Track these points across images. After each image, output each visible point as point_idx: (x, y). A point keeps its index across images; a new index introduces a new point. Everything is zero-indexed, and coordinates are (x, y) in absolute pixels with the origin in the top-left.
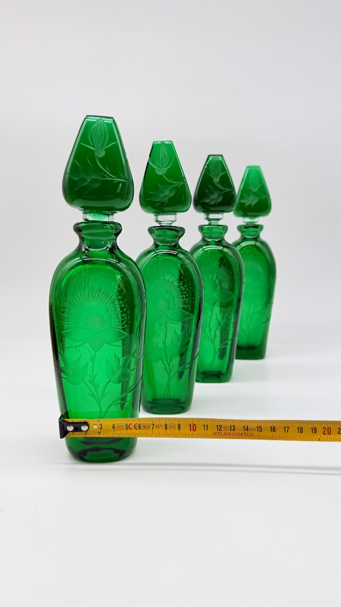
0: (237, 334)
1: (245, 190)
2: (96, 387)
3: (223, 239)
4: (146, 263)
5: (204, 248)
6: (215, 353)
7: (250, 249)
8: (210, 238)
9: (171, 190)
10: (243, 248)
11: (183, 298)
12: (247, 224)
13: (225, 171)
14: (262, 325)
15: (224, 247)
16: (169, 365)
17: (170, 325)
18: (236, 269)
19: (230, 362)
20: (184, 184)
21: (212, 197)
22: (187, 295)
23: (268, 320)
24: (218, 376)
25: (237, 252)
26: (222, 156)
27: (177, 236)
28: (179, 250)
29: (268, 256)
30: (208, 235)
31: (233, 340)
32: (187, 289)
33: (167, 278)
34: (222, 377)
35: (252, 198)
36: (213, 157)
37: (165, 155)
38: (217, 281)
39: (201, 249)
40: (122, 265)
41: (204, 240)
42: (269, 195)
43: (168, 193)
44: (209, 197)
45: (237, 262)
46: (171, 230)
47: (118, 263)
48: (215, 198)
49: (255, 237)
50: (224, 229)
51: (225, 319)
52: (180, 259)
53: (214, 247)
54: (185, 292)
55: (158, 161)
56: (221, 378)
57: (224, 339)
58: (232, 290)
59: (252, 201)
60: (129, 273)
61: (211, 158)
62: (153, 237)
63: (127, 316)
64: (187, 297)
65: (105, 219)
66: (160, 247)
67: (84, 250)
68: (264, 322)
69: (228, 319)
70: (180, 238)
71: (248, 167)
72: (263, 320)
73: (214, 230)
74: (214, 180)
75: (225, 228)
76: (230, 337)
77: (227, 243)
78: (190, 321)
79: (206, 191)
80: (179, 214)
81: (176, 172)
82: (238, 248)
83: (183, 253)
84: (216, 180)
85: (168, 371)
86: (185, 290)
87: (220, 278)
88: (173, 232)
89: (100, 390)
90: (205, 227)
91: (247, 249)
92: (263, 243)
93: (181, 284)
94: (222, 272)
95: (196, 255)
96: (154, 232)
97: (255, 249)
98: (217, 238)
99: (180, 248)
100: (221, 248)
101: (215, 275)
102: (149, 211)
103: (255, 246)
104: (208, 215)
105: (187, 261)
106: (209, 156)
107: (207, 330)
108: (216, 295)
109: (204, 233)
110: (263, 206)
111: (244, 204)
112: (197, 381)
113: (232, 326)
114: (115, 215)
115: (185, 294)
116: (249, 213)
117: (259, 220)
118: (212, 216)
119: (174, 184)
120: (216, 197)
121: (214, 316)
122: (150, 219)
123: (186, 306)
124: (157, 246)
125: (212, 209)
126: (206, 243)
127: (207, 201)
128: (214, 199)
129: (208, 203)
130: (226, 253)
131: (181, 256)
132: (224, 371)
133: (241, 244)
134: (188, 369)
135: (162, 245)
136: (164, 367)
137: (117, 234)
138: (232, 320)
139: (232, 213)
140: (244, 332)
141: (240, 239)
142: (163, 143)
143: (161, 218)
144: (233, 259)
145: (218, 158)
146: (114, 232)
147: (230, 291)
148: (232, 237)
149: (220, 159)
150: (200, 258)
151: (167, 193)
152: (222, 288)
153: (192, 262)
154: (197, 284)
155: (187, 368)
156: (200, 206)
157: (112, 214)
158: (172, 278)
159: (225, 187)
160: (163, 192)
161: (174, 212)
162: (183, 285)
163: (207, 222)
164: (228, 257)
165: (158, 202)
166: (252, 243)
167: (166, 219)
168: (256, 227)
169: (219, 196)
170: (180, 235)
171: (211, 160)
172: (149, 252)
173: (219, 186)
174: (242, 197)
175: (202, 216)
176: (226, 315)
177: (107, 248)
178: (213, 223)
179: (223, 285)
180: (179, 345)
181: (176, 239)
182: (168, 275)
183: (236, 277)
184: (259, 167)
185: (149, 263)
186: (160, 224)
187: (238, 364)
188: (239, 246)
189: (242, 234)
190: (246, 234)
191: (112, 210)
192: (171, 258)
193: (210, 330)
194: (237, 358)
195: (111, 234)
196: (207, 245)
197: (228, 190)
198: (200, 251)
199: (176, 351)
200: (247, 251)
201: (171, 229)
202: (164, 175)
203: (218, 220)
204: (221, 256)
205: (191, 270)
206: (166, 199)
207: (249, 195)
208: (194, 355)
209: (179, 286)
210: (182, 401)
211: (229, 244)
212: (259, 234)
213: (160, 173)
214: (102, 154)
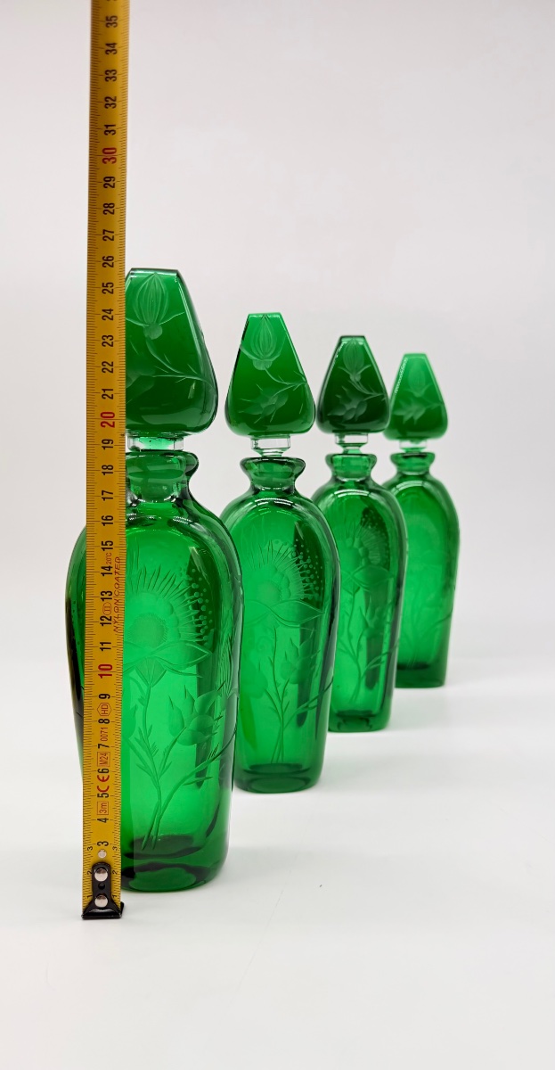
0: (397, 643)
1: (404, 394)
2: (151, 752)
3: (368, 478)
4: (238, 521)
5: (336, 493)
6: (360, 678)
7: (414, 493)
8: (346, 477)
9: (280, 397)
10: (401, 493)
11: (304, 582)
12: (407, 452)
13: (370, 363)
14: (439, 626)
15: (371, 491)
16: (281, 702)
17: (281, 630)
18: (391, 529)
19: (387, 694)
20: (303, 385)
21: (348, 407)
22: (312, 577)
23: (448, 616)
24: (365, 719)
25: (393, 500)
26: (363, 337)
27: (291, 475)
28: (295, 497)
29: (444, 504)
30: (342, 472)
31: (390, 655)
32: (311, 566)
33: (276, 548)
34: (372, 721)
35: (414, 407)
36: (349, 339)
37: (268, 335)
38: (360, 551)
39: (332, 495)
40: (199, 528)
41: (335, 479)
42: (443, 403)
43: (275, 400)
44: (343, 407)
45: (393, 515)
46: (282, 463)
47: (193, 523)
48: (353, 408)
49: (421, 473)
50: (369, 459)
51: (376, 618)
52: (297, 513)
53: (354, 492)
54: (308, 572)
55: (257, 345)
56: (371, 723)
57: (373, 653)
58: (387, 565)
59: (414, 412)
60: (211, 541)
61: (345, 342)
62: (250, 476)
63: (207, 620)
64: (311, 581)
65: (169, 446)
66: (261, 493)
67: (130, 502)
68: (440, 622)
69: (381, 618)
70: (296, 477)
71: (406, 356)
72: (440, 618)
73: (354, 463)
74: (352, 378)
75: (372, 460)
76: (385, 649)
77: (374, 484)
78: (316, 623)
79: (339, 396)
80: (293, 437)
81: (288, 366)
82: (393, 493)
83: (301, 503)
84: (355, 378)
85: (280, 712)
86: (308, 568)
87: (366, 545)
88: (285, 467)
89: (159, 758)
90: (338, 457)
91: (407, 495)
92: (436, 484)
93: (300, 557)
94: (369, 534)
95: (323, 505)
96: (251, 468)
97: (422, 493)
98: (358, 477)
99: (297, 494)
100: (365, 493)
101: (357, 540)
102: (241, 432)
103: (422, 488)
104: (341, 437)
105: (310, 516)
106: (342, 338)
107: (345, 638)
108: (359, 575)
109: (336, 468)
110: (434, 422)
111: (402, 417)
112: (330, 730)
113: (387, 628)
114: (185, 438)
115: (309, 575)
116: (410, 434)
117: (428, 445)
118: (349, 439)
119: (286, 386)
120: (355, 407)
121: (357, 612)
122: (244, 445)
123: (310, 596)
124: (256, 491)
125: (348, 426)
126: (340, 485)
127: (340, 413)
128: (352, 410)
129: (341, 417)
130: (375, 501)
131: (299, 508)
132: (376, 710)
133: (398, 486)
134: (315, 709)
135: (266, 490)
136: (272, 706)
137: (190, 474)
138: (388, 619)
139: (380, 435)
140: (408, 638)
141: (395, 477)
142: (265, 316)
143: (264, 443)
144: (387, 511)
145: (357, 342)
146: (184, 469)
147: (384, 567)
148: (383, 473)
149: (361, 343)
150: (331, 512)
151: (273, 400)
152: (369, 562)
153: (317, 517)
154: (327, 555)
155: (314, 707)
156: (328, 422)
157: (181, 437)
158: (285, 548)
159: (370, 391)
160: (267, 400)
161: (287, 433)
162: (305, 559)
163: (340, 450)
164: (376, 507)
165: (258, 416)
166: (418, 483)
167: (271, 445)
168: (423, 456)
169: (360, 405)
170: (296, 472)
171: (345, 345)
172: (243, 502)
173: (360, 388)
174: (397, 406)
175: (332, 438)
176: (377, 610)
177: (172, 498)
178: (352, 450)
179: (370, 557)
180: (297, 664)
181: (290, 479)
182: (277, 542)
183: (393, 542)
184: (424, 355)
185: (242, 522)
186: (262, 453)
187: (400, 696)
188: (394, 489)
189: (398, 469)
190: (407, 468)
191: (179, 432)
192: (283, 511)
193: (350, 637)
194: (397, 686)
195: (179, 473)
196: (341, 488)
197: (375, 394)
198: (330, 499)
199: (293, 676)
200: (409, 498)
201: (280, 461)
202: (268, 370)
203: (359, 445)
204: (366, 506)
205: (317, 532)
206: (272, 411)
207: (409, 403)
208: (324, 684)
209: (297, 562)
210: (304, 767)
211: (378, 486)
212: (428, 468)
213: (261, 368)
214: (157, 333)
